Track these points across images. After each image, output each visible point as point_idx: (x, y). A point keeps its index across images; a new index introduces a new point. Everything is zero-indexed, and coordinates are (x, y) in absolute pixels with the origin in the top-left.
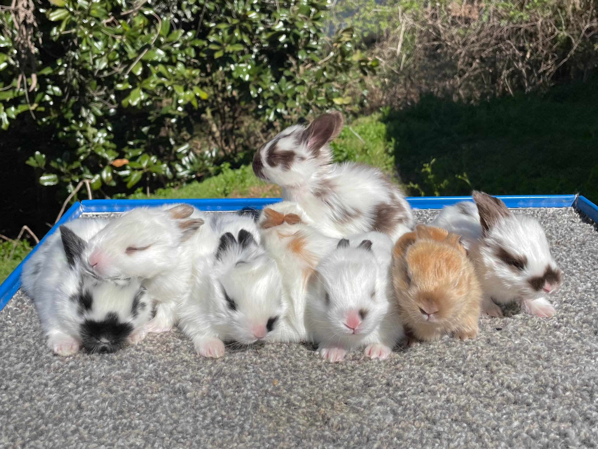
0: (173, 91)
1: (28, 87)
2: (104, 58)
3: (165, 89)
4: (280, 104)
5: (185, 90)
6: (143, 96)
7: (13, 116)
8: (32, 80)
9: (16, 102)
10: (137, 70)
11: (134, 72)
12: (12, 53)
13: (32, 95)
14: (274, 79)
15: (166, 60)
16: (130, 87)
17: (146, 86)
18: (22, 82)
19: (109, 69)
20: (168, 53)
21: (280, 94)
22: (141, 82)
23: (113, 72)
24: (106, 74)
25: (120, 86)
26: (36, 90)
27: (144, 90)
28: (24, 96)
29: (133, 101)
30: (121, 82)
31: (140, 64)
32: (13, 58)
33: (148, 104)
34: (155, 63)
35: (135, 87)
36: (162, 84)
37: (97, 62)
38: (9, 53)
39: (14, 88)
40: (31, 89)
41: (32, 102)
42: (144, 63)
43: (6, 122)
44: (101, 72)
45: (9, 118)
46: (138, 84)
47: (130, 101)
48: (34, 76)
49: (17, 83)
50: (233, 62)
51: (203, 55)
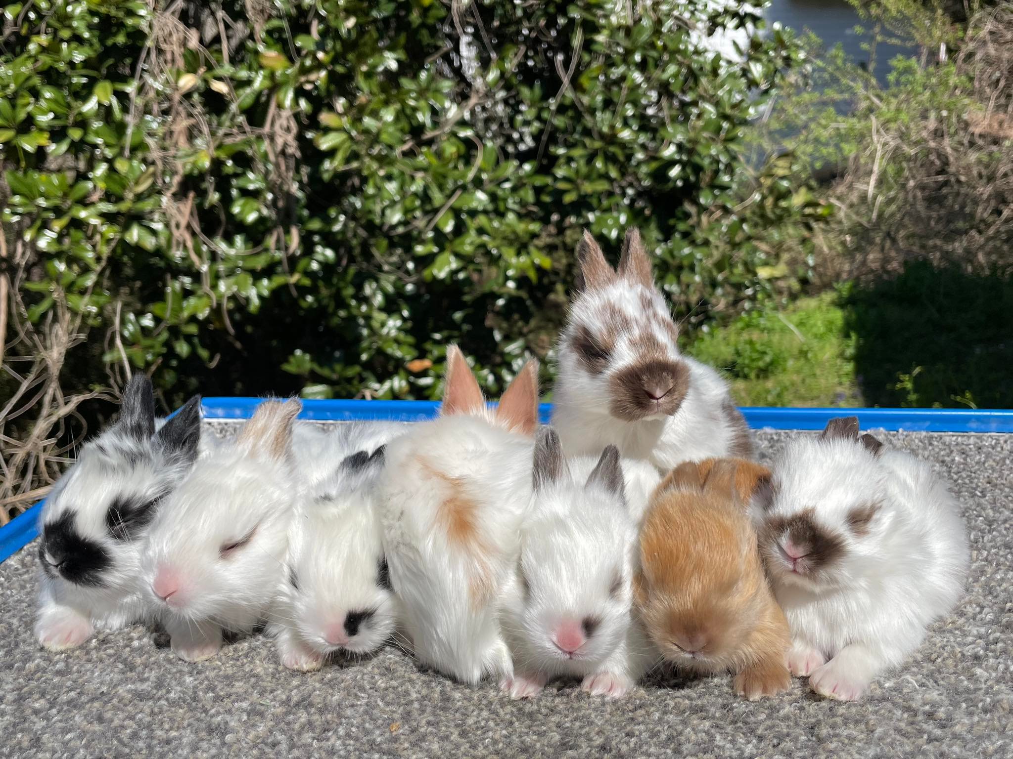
0: (500, 257)
1: (287, 248)
2: (399, 207)
3: (488, 253)
4: (670, 277)
5: (518, 254)
6: (454, 264)
7: (266, 293)
8: (290, 240)
9: (269, 271)
10: (446, 224)
11: (441, 226)
12: (265, 198)
13: (293, 261)
14: (660, 237)
15: (490, 207)
16: (435, 249)
17: (459, 249)
18: (278, 241)
19: (405, 223)
20: (493, 197)
21: (670, 260)
22: (451, 242)
23: (410, 228)
24: (401, 230)
25: (419, 249)
26: (298, 253)
27: (458, 255)
28: (280, 263)
29: (440, 270)
30: (423, 242)
31: (450, 215)
32: (267, 206)
33: (461, 276)
34: (473, 213)
35: (442, 249)
36: (483, 246)
37: (388, 212)
38: (261, 200)
39: (266, 250)
40: (291, 250)
41: (292, 270)
42: (456, 212)
43: (255, 302)
44: (393, 227)
45: (260, 297)
46: (447, 245)
47: (435, 271)
48: (295, 233)
49: (271, 241)
50: (591, 209)
51: (547, 199)
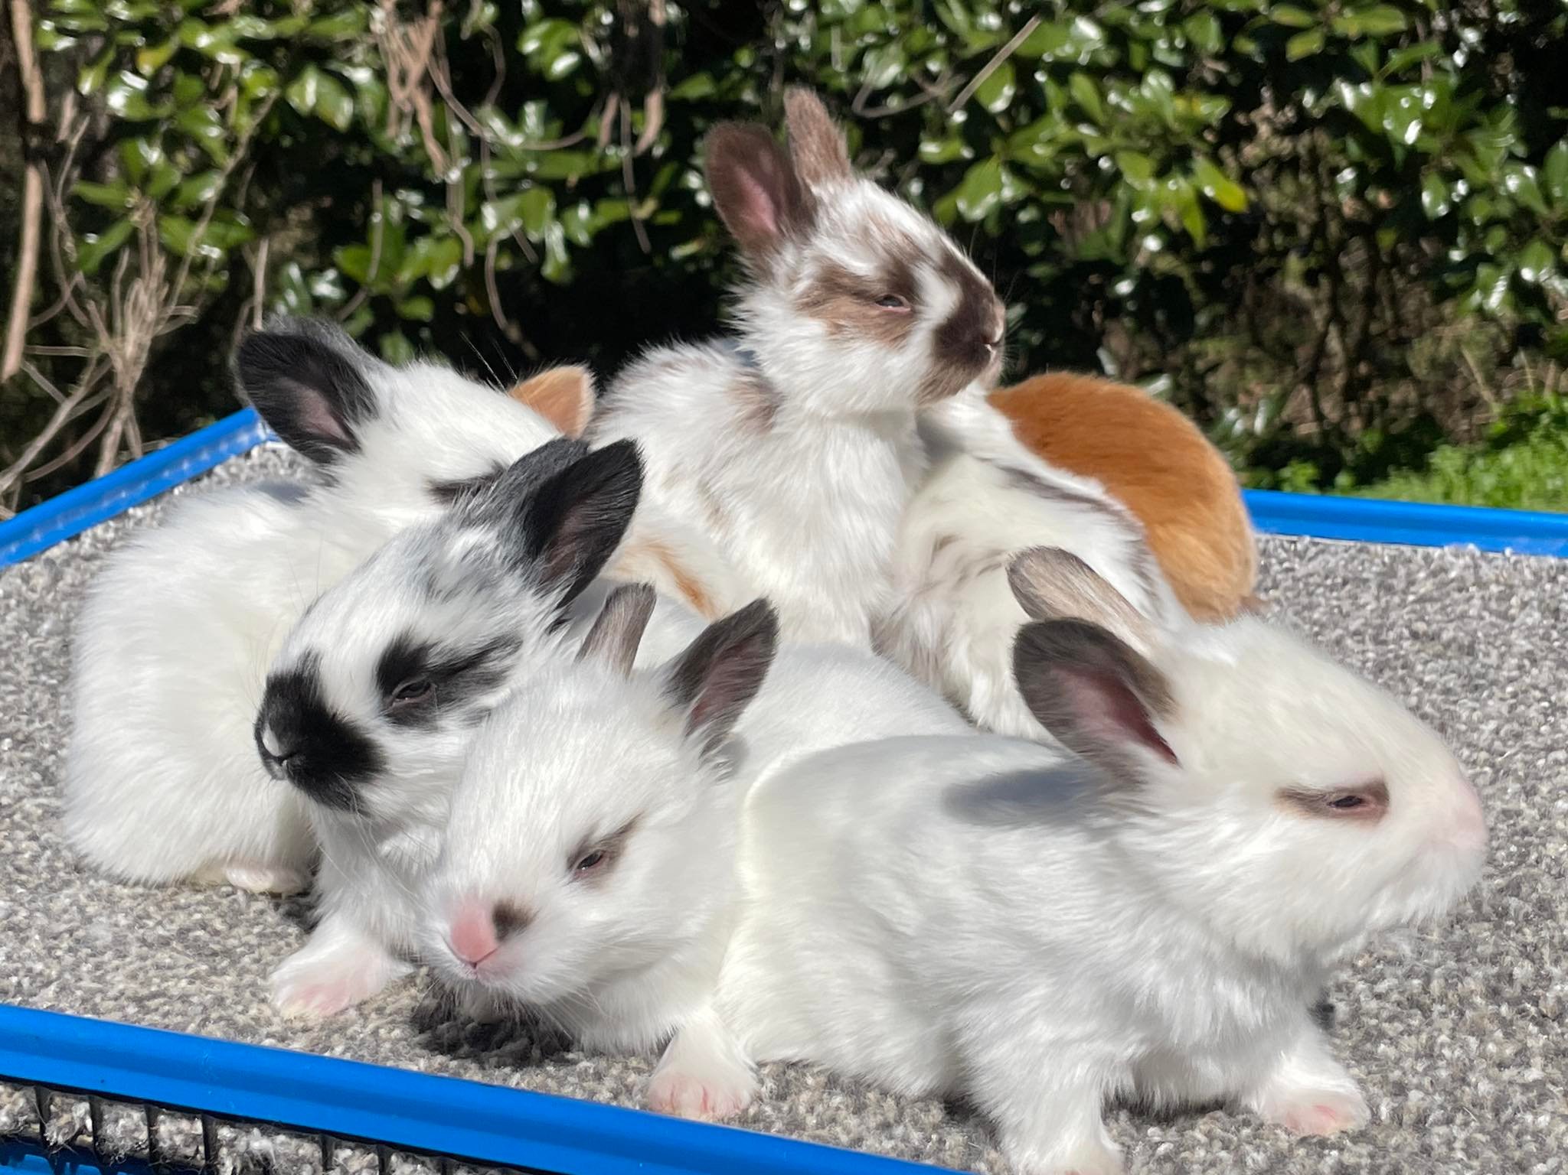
0: (1117, 176)
1: (635, 139)
2: (893, 49)
3: (1090, 167)
4: (1537, 248)
5: (1162, 173)
6: (1009, 190)
7: (583, 238)
8: (644, 120)
9: (594, 189)
10: (996, 95)
11: (983, 99)
12: (598, 23)
13: (645, 170)
14: (1520, 151)
15: (1107, 59)
16: (967, 153)
17: (1021, 155)
18: (617, 123)
19: (907, 88)
20: (1117, 35)
21: (1540, 208)
22: (1005, 136)
23: (918, 100)
24: (894, 104)
25: (931, 149)
26: (658, 151)
27: (1018, 169)
28: (617, 174)
29: (972, 203)
30: (942, 132)
31: (1009, 73)
32: (599, 42)
33: (1024, 216)
34: (1062, 71)
35: (982, 154)
36: (1076, 148)
37: (869, 60)
38: (588, 24)
39: (589, 144)
40: (643, 145)
41: (641, 196)
42: (1023, 68)
43: (558, 254)
44: (878, 97)
45: (570, 245)
46: (997, 145)
47: (962, 205)
48: (654, 103)
49: (601, 126)
50: (1357, 76)
51: (1248, 46)
